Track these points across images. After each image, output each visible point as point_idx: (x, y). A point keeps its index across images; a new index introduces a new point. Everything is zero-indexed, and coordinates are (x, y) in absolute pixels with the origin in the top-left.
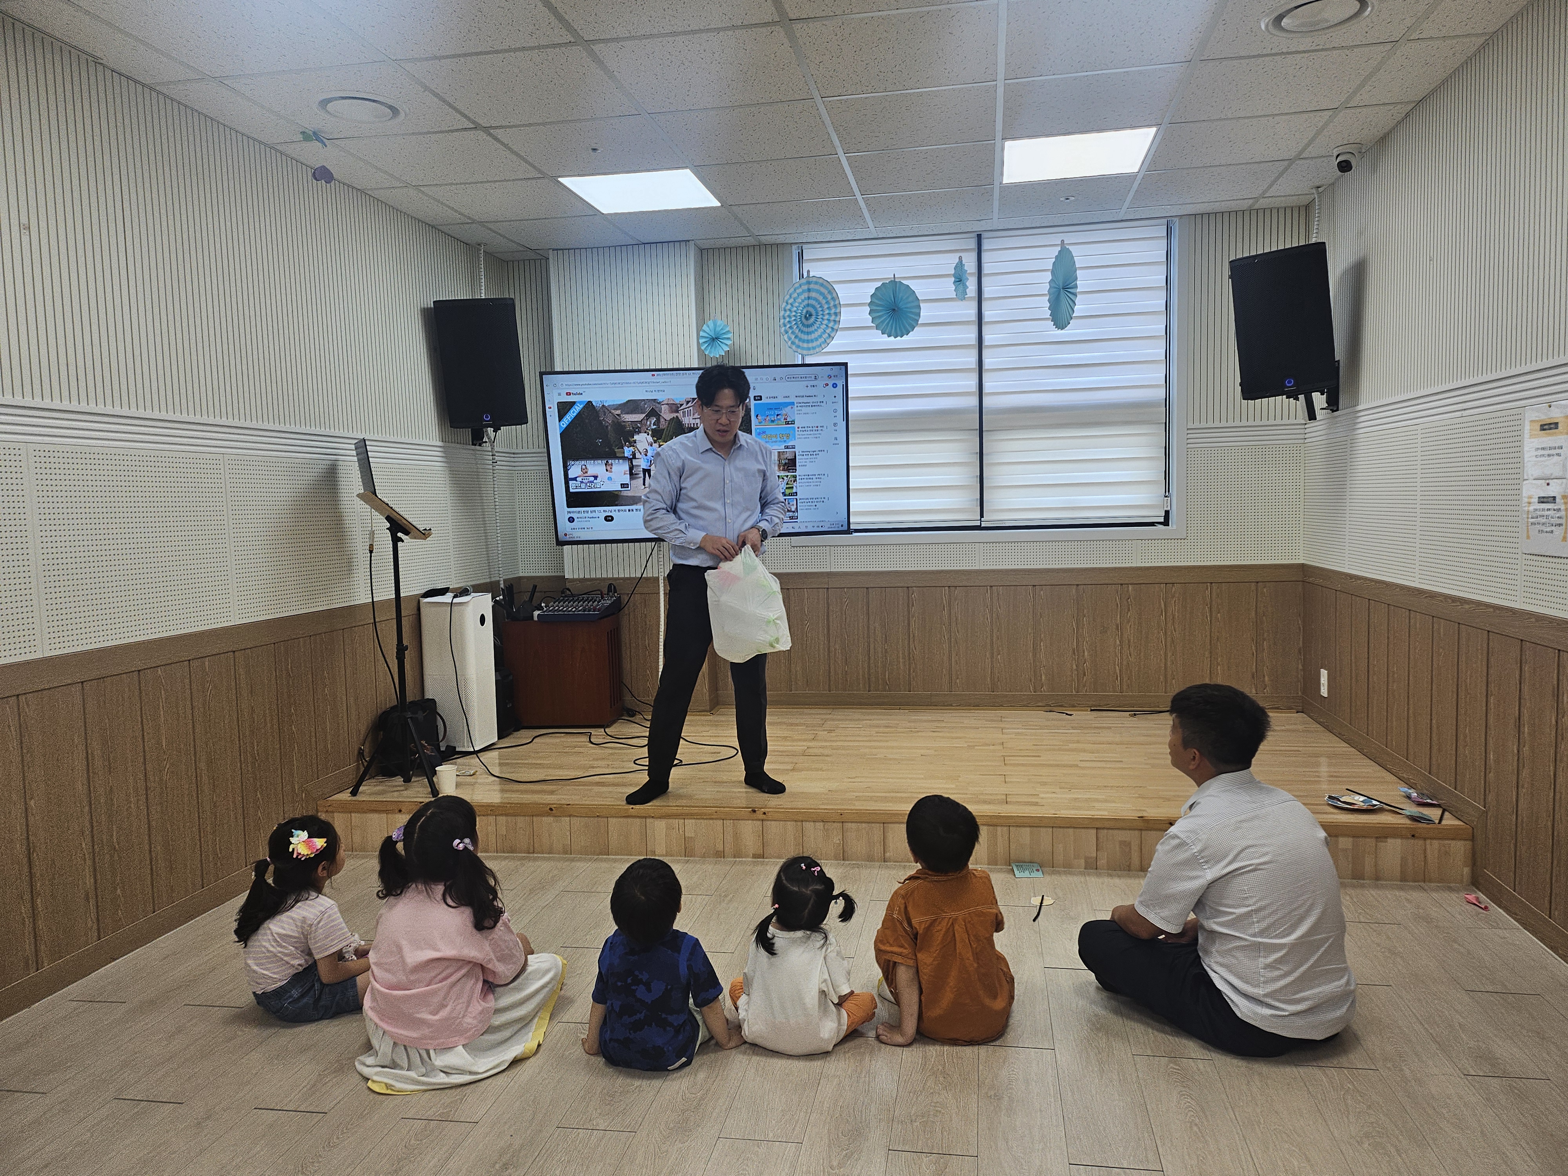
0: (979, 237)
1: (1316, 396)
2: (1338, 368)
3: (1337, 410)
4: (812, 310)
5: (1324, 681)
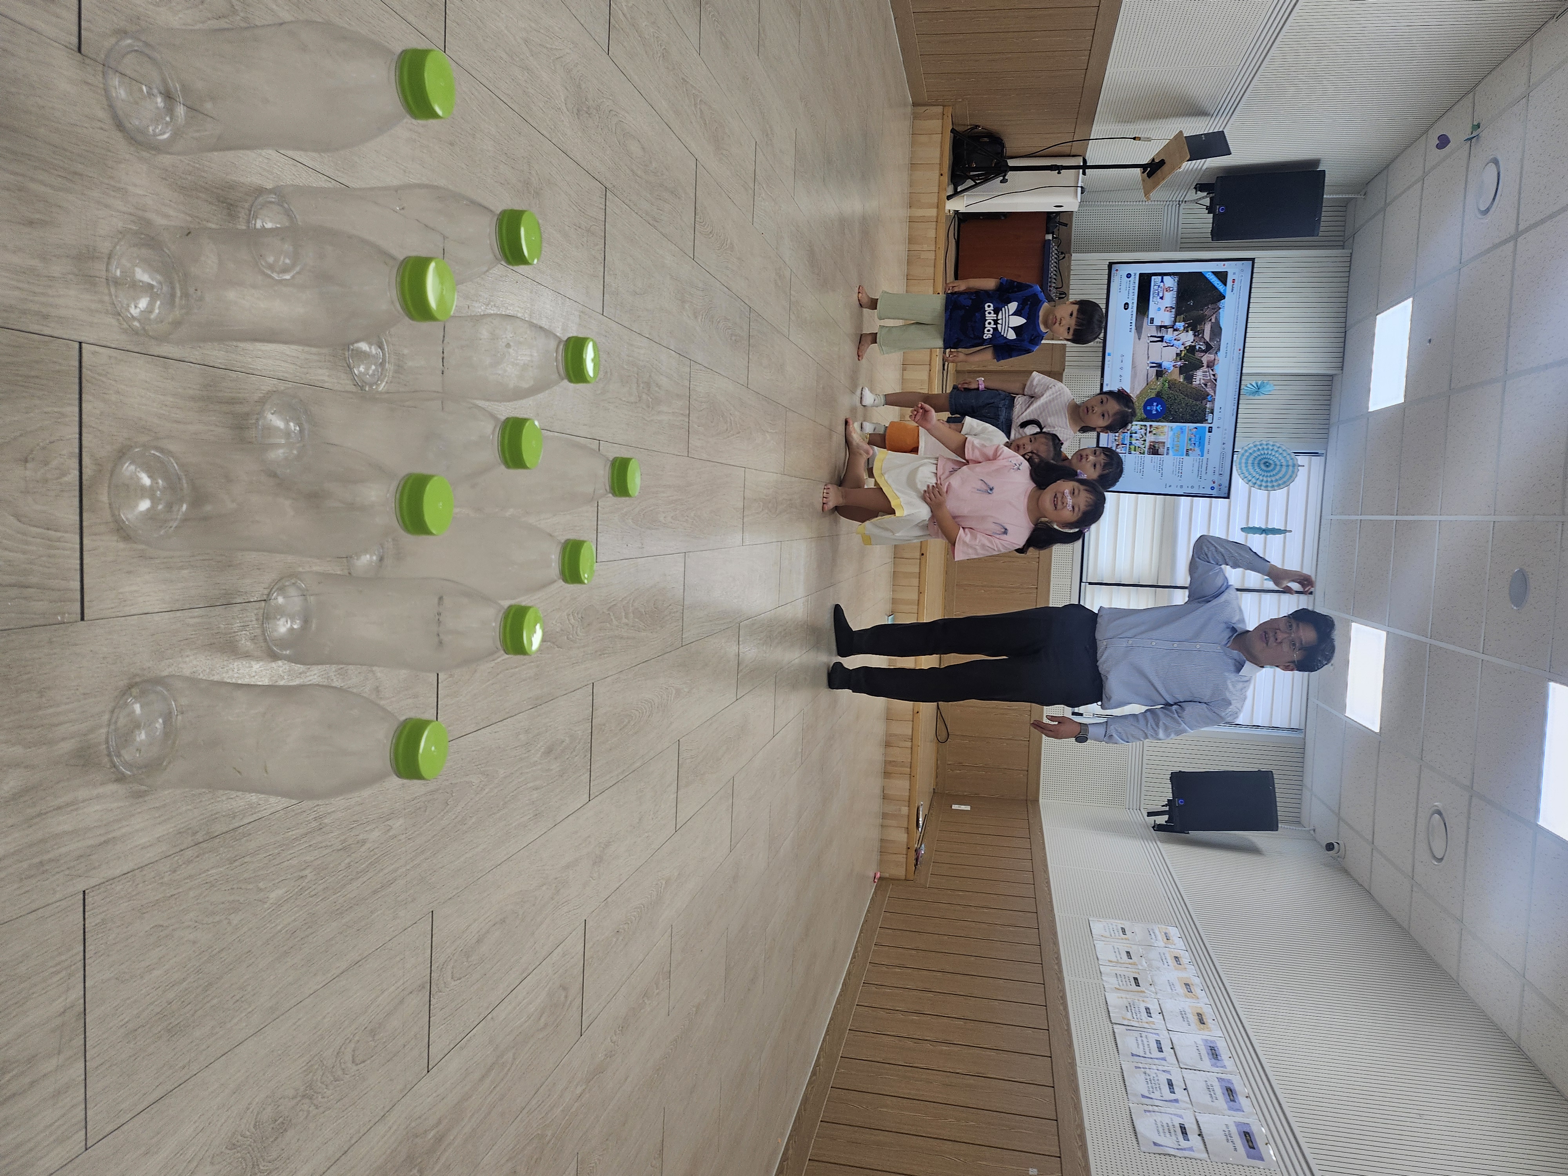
2: (1184, 833)
3: (1154, 830)
4: (1272, 467)
5: (963, 807)
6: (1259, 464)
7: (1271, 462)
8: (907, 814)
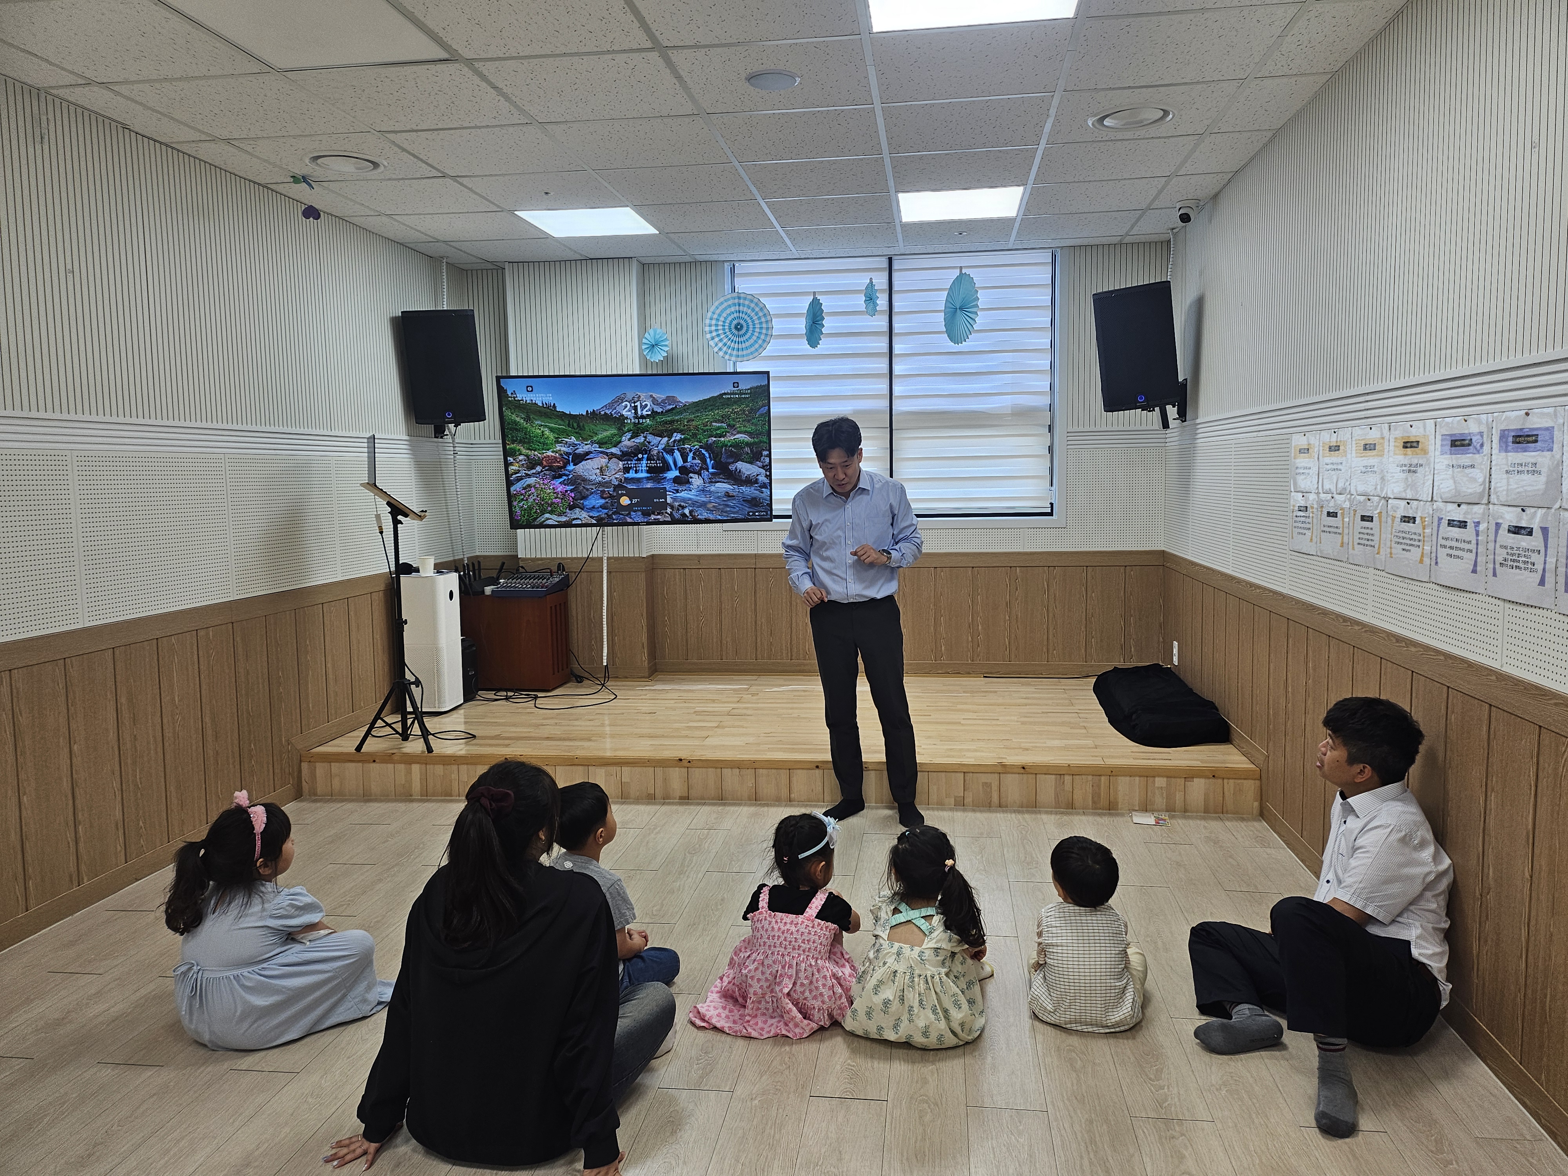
0: (889, 259)
1: (1168, 408)
2: (1183, 387)
3: (1185, 421)
4: (742, 322)
5: (1175, 651)
6: (739, 336)
7: (735, 322)
8: (1165, 779)
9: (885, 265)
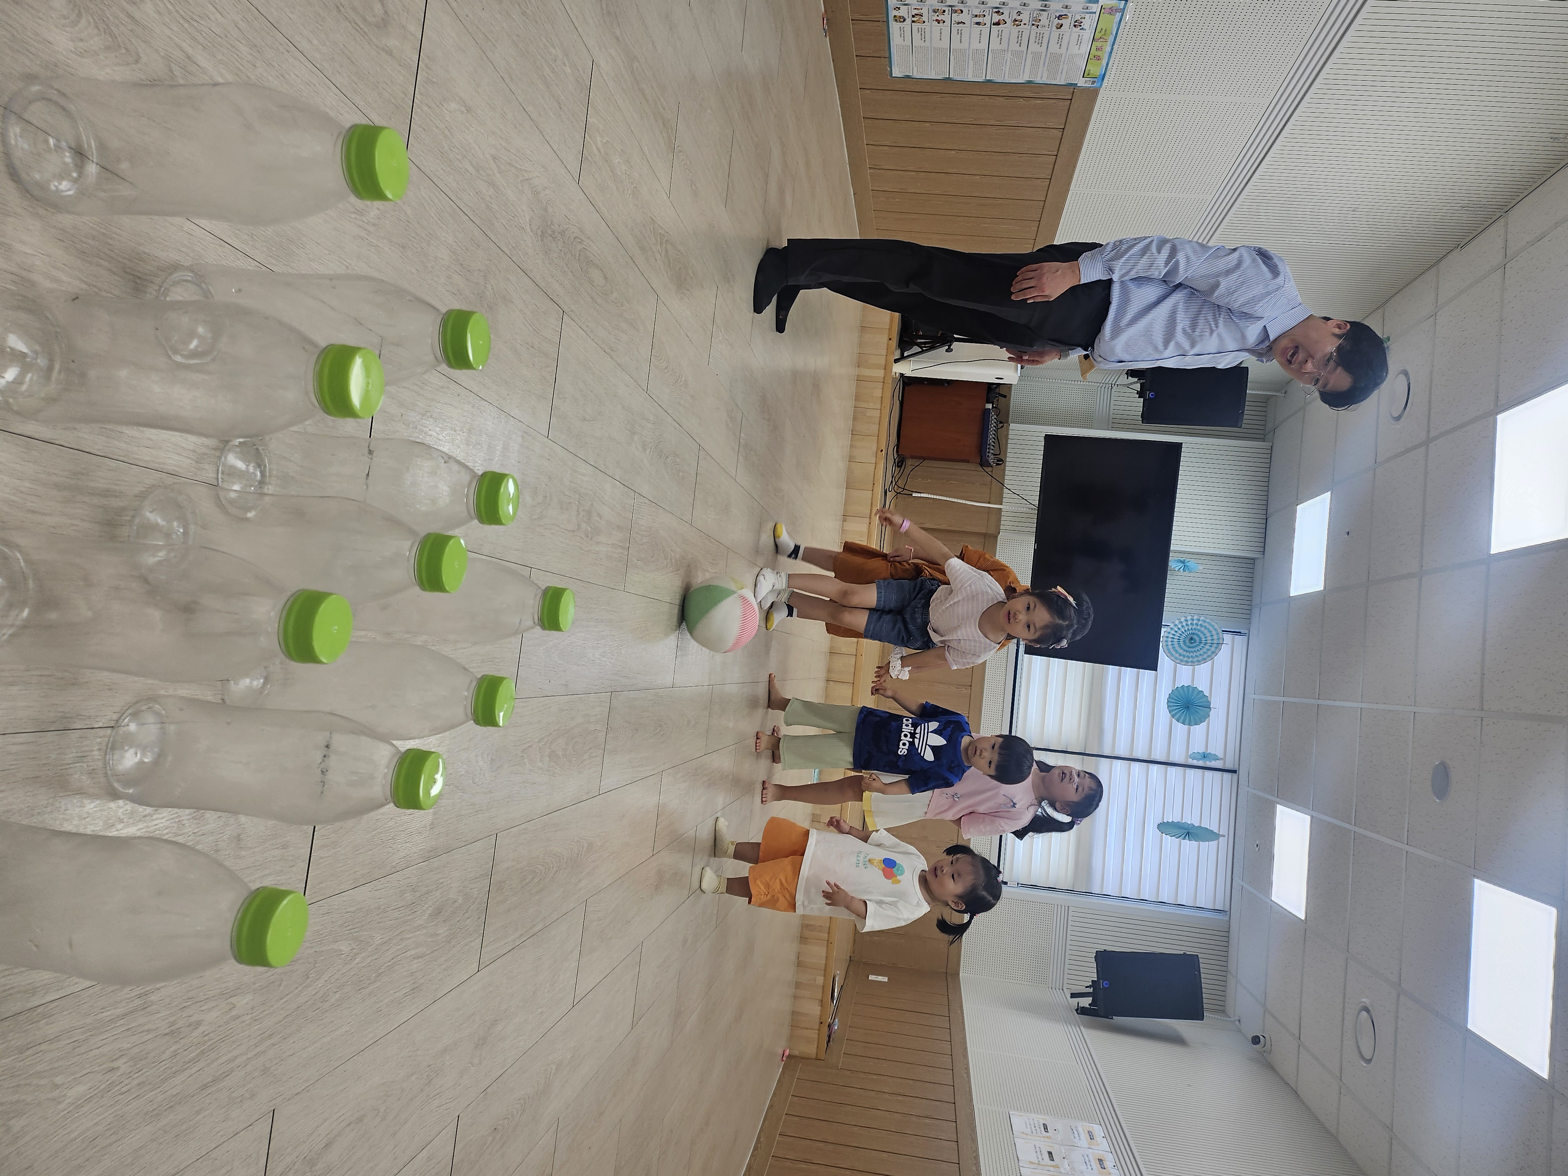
0: (1235, 772)
1: (1089, 1000)
2: (1108, 1018)
3: (1078, 1014)
4: (1197, 643)
5: (880, 978)
6: (1185, 639)
7: (1197, 638)
8: (822, 984)
9: (1229, 766)
